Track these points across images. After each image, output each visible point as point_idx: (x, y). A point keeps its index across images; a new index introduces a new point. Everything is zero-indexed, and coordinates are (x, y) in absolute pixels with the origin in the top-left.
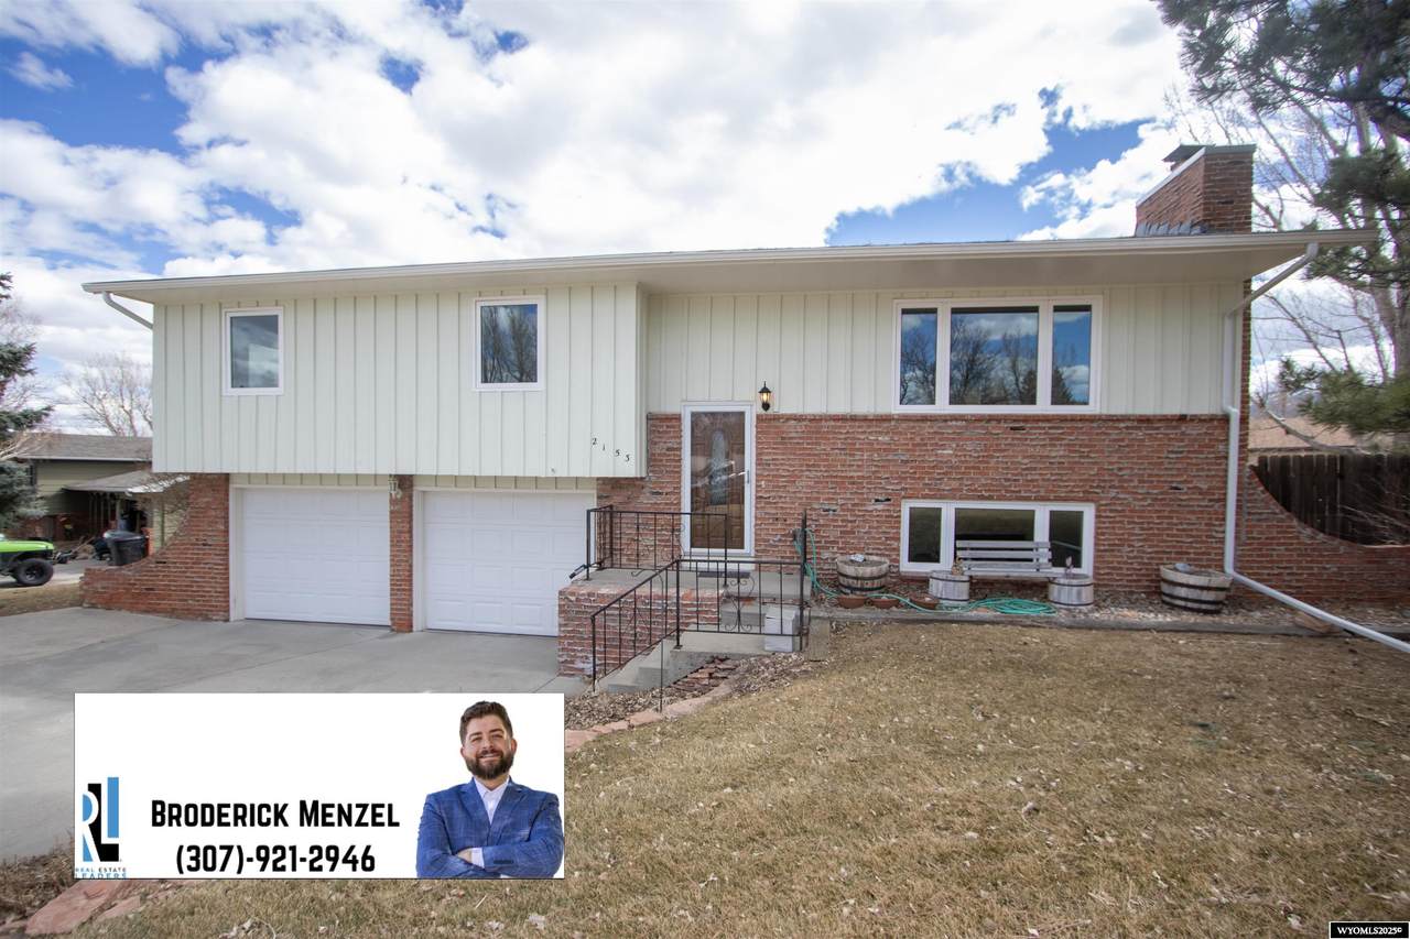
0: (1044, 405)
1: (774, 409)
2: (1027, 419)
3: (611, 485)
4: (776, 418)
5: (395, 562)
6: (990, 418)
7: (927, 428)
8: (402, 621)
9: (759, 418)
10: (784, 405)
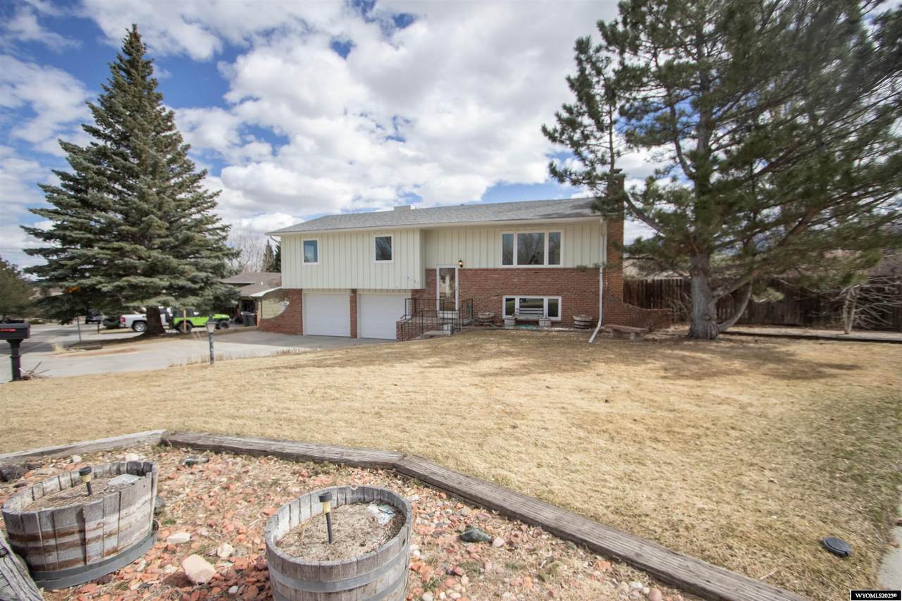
0: (546, 265)
1: (464, 267)
2: (540, 269)
3: (415, 291)
4: (464, 270)
5: (352, 316)
6: (528, 269)
7: (510, 273)
8: (354, 334)
9: (459, 270)
10: (468, 266)
